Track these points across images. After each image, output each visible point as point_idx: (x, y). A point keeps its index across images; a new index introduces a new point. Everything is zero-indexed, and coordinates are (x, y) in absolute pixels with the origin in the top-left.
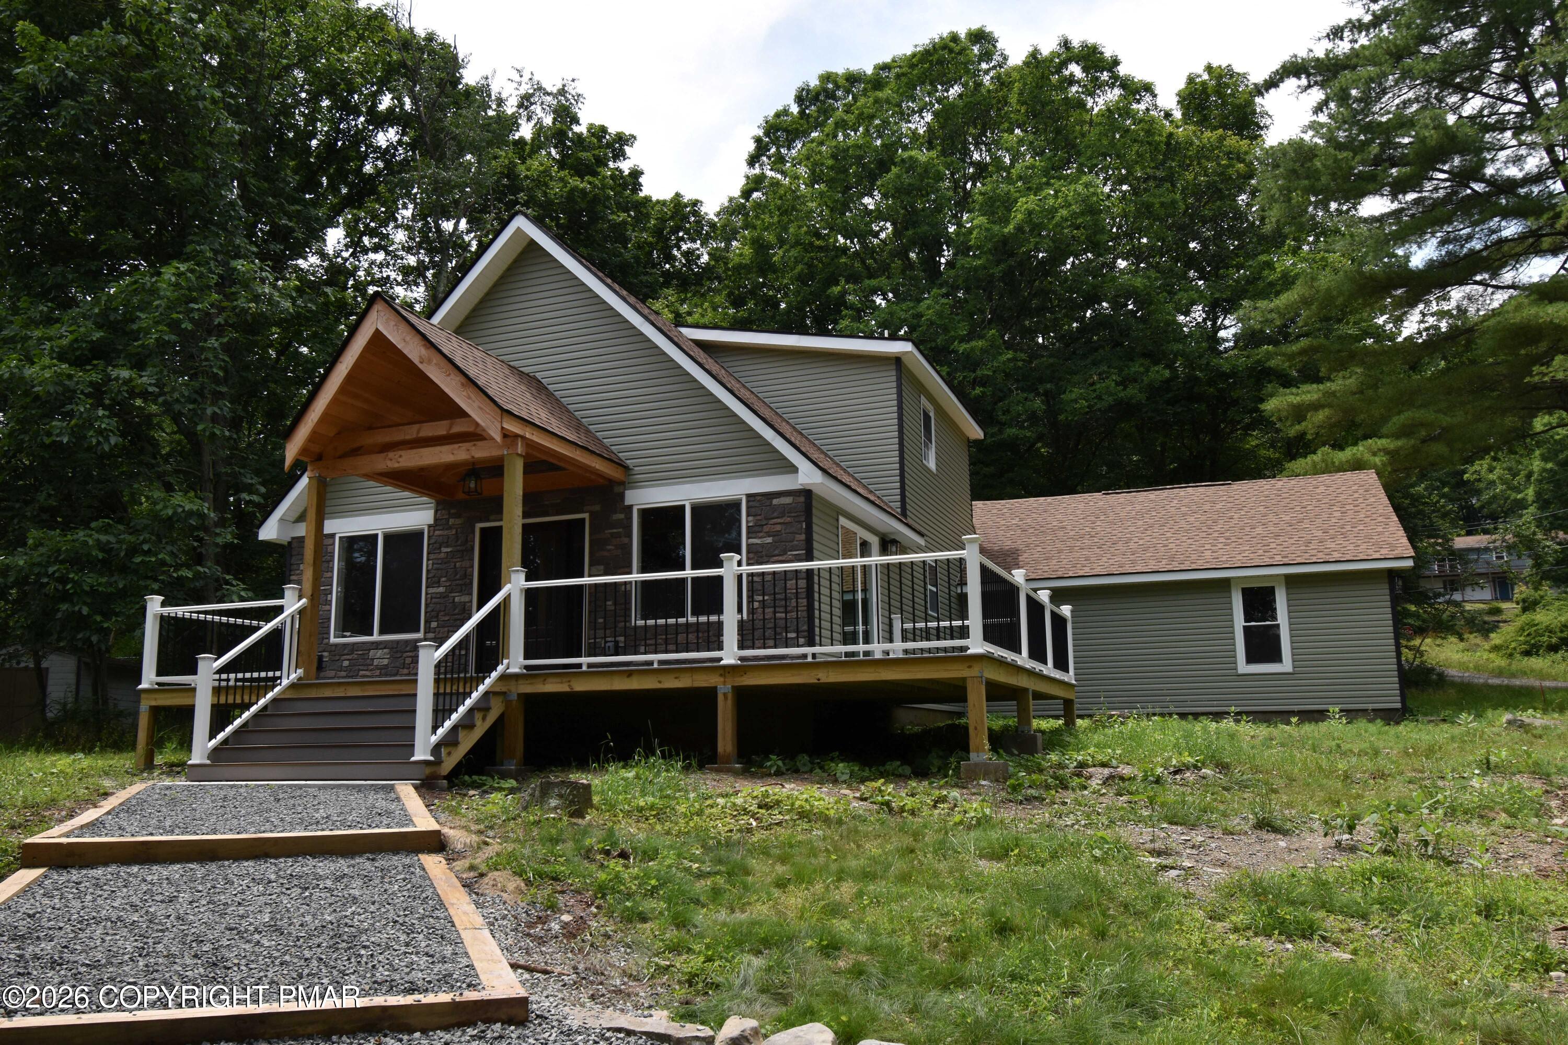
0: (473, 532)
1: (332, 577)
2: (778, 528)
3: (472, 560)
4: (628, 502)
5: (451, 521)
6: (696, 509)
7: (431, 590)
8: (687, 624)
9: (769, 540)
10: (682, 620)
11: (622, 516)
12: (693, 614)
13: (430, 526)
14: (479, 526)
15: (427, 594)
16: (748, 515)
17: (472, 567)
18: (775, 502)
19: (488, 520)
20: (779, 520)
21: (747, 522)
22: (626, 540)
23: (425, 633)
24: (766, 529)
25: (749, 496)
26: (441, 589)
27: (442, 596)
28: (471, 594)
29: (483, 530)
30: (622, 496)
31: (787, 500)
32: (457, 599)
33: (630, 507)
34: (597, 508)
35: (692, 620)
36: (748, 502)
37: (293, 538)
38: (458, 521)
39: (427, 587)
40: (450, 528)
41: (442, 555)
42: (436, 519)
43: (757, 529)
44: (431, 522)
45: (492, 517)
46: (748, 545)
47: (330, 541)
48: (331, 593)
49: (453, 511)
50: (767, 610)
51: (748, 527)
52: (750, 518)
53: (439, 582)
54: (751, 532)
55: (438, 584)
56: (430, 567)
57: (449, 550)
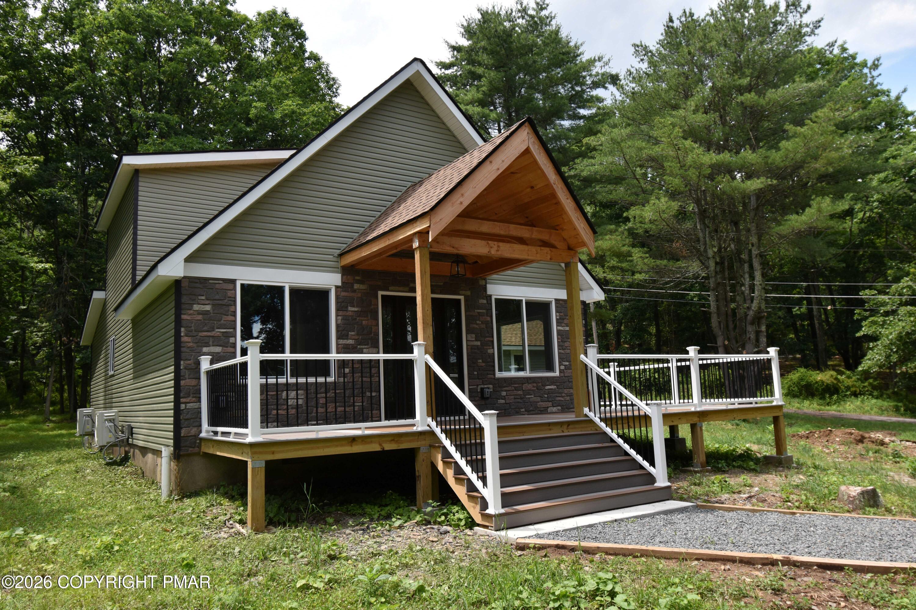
0: (376, 297)
1: (235, 322)
3: (377, 319)
4: (488, 293)
5: (356, 286)
6: (529, 304)
7: (341, 342)
8: (528, 378)
9: (568, 328)
11: (485, 301)
12: (531, 371)
13: (337, 287)
14: (380, 293)
15: (337, 344)
16: (557, 312)
17: (377, 325)
19: (388, 290)
21: (556, 316)
22: (488, 319)
23: (336, 378)
24: (565, 321)
25: (557, 300)
26: (350, 342)
28: (378, 347)
29: (383, 296)
30: (485, 288)
32: (365, 351)
33: (490, 296)
34: (468, 293)
35: (532, 375)
36: (556, 303)
37: (184, 277)
38: (362, 287)
39: (338, 338)
40: (354, 291)
41: (350, 313)
42: (343, 282)
43: (561, 321)
44: (339, 284)
45: (390, 288)
46: (557, 330)
48: (235, 336)
49: (356, 278)
50: (568, 371)
51: (557, 319)
52: (558, 314)
53: (347, 335)
54: (559, 323)
55: (346, 337)
56: (339, 322)
57: (356, 309)
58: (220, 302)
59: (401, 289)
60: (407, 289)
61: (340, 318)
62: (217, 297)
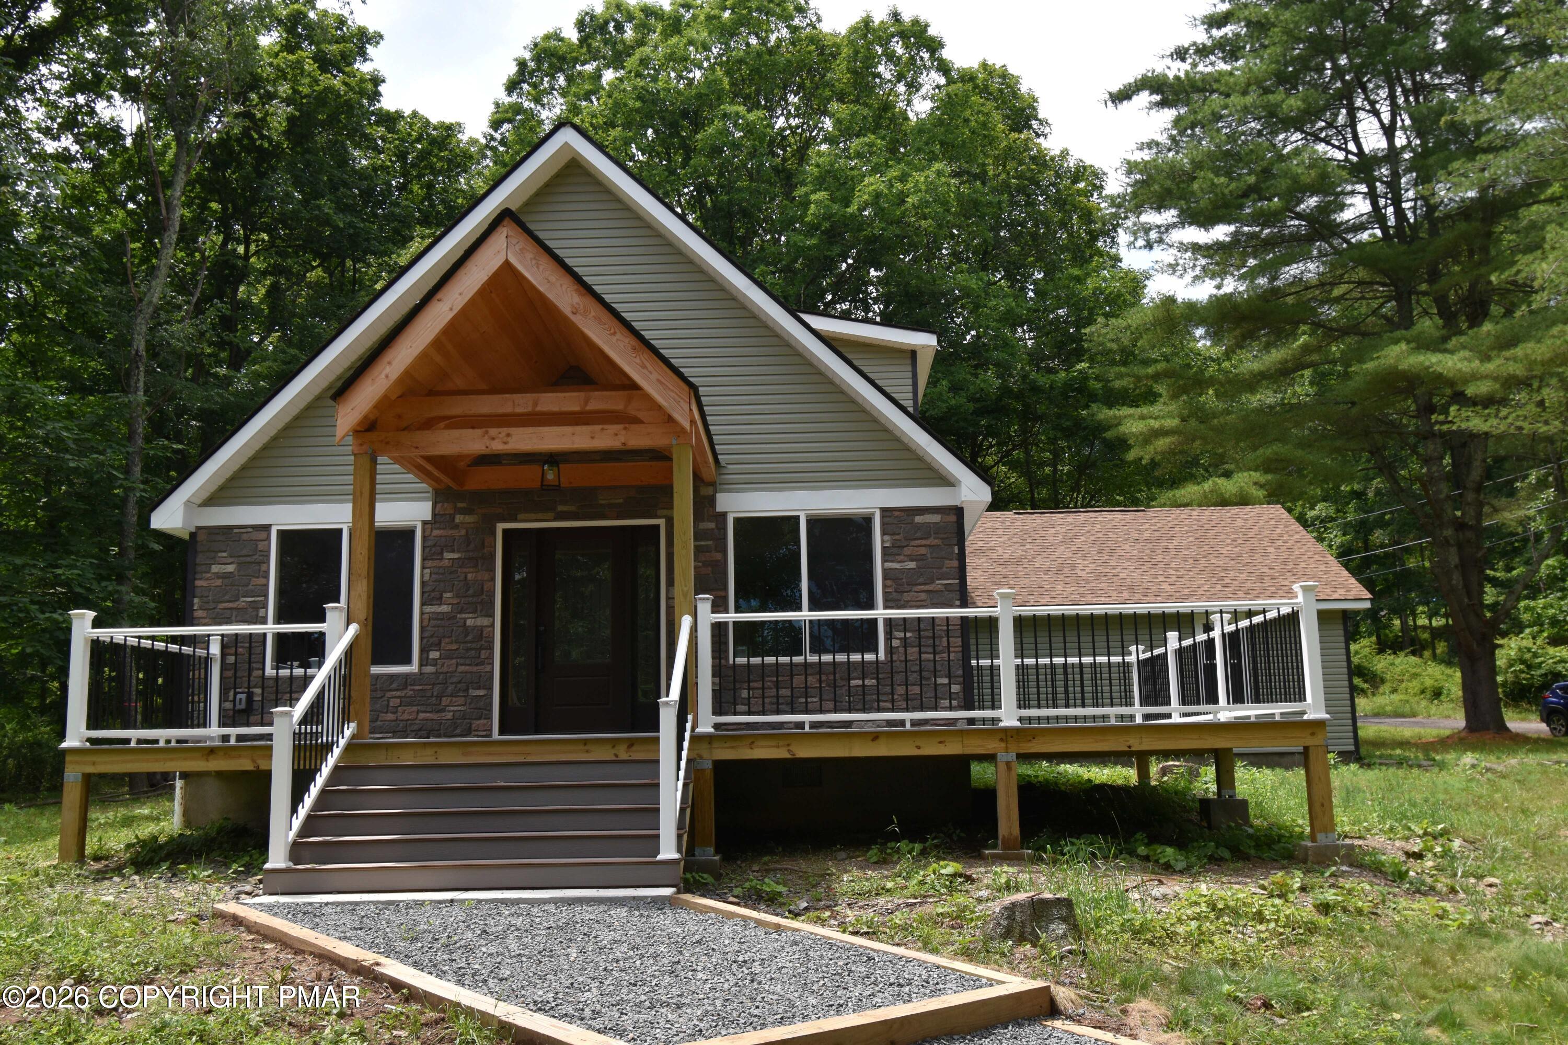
0: (493, 533)
1: (267, 586)
2: (923, 551)
3: (493, 570)
4: (720, 508)
5: (458, 518)
6: (814, 522)
7: (428, 609)
8: (806, 665)
9: (912, 565)
10: (798, 659)
11: (712, 525)
12: (813, 651)
13: (425, 523)
14: (501, 527)
15: (421, 613)
16: (884, 533)
17: (493, 579)
18: (918, 519)
19: (515, 520)
20: (924, 542)
21: (883, 541)
22: (719, 556)
23: (421, 665)
24: (907, 551)
25: (884, 511)
26: (445, 608)
27: (450, 617)
28: (492, 616)
29: (505, 531)
30: (712, 501)
31: (935, 518)
32: (469, 623)
33: (724, 515)
35: (813, 658)
36: (883, 517)
37: (198, 528)
38: (469, 519)
39: (423, 604)
40: (456, 527)
41: (446, 563)
42: (434, 514)
43: (895, 550)
44: (429, 517)
45: (520, 517)
46: (884, 569)
47: (263, 535)
48: (265, 606)
49: (460, 505)
50: (909, 650)
51: (884, 548)
52: (887, 538)
53: (441, 598)
54: (887, 554)
55: (439, 600)
56: (427, 578)
57: (456, 556)
58: (248, 559)
59: (540, 516)
60: (551, 515)
61: (427, 571)
62: (244, 552)
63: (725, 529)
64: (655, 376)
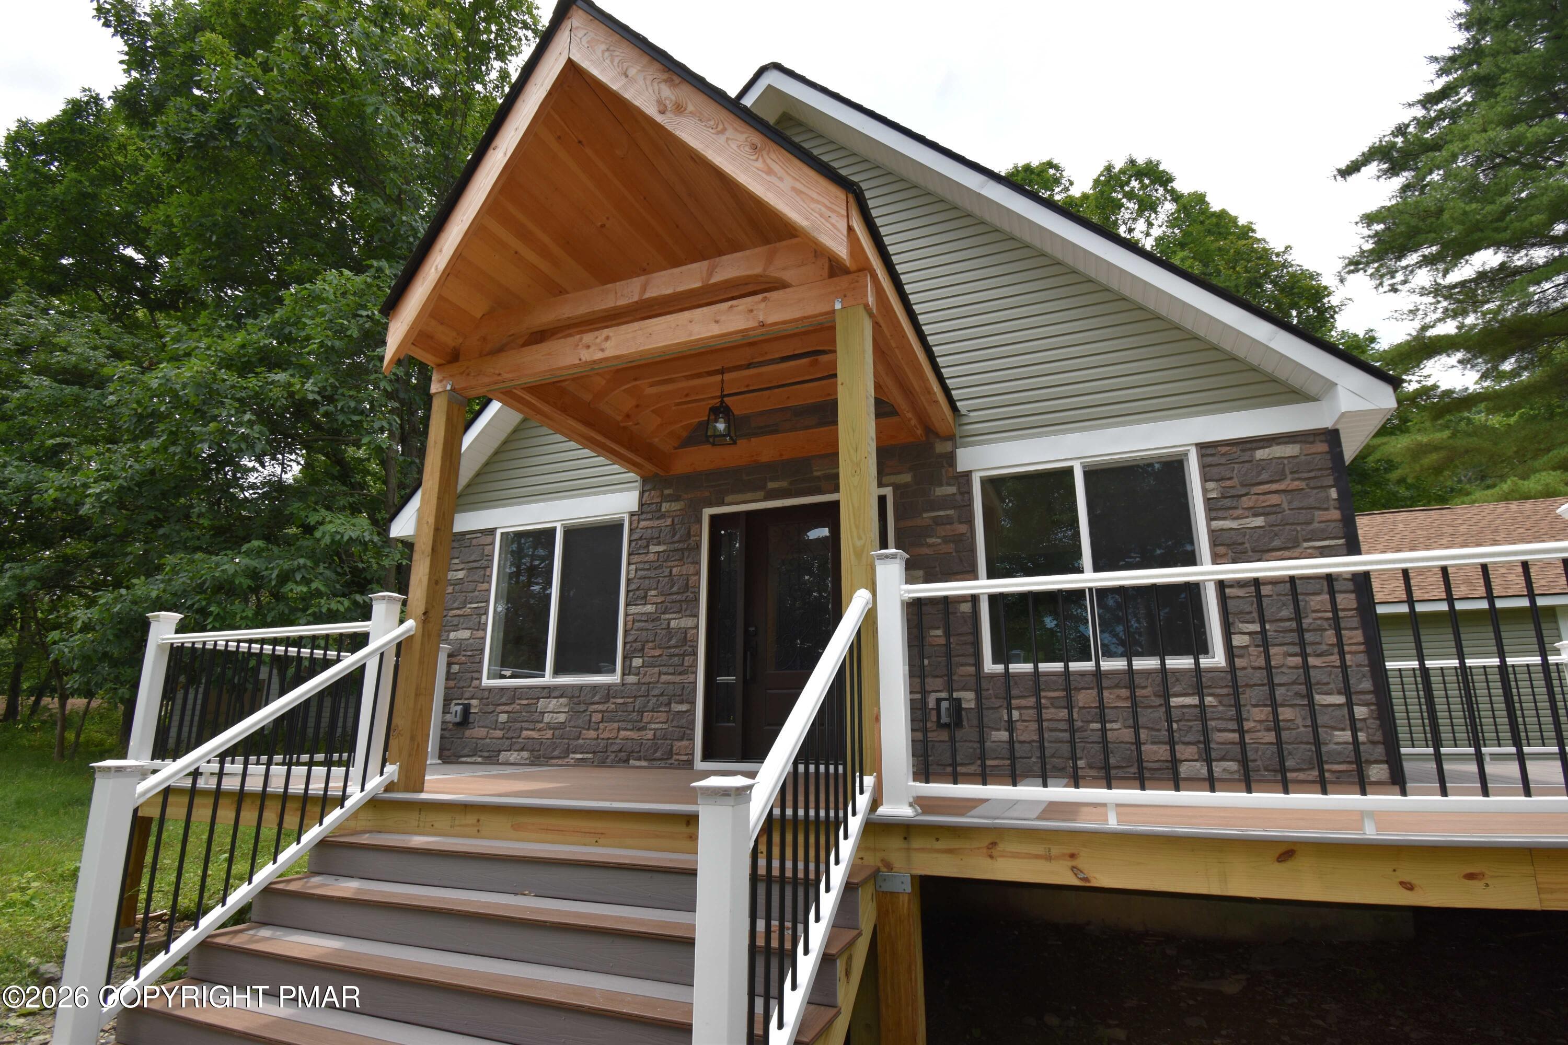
0: (699, 521)
1: (489, 590)
2: (1274, 499)
3: (698, 563)
4: (961, 467)
5: (665, 507)
6: (1093, 475)
7: (633, 610)
8: (1098, 676)
9: (1259, 521)
10: (1080, 666)
11: (952, 490)
12: (1108, 654)
13: (632, 514)
14: (707, 512)
15: (626, 615)
16: (1205, 479)
17: (698, 573)
18: (1260, 454)
19: (722, 504)
20: (1274, 487)
21: (1205, 491)
22: (962, 528)
23: (624, 674)
24: (1246, 502)
25: (1203, 447)
26: (649, 608)
27: (652, 618)
28: (696, 616)
29: (713, 518)
30: (951, 458)
31: (1290, 450)
32: (673, 624)
33: (968, 475)
34: (906, 478)
35: (1109, 664)
36: (1201, 456)
38: (676, 506)
39: (627, 605)
40: (663, 516)
41: (651, 557)
42: (641, 505)
43: (1227, 503)
44: (635, 507)
45: (727, 500)
46: (1212, 533)
47: (488, 539)
48: (486, 613)
49: (667, 492)
50: (1270, 651)
51: (1208, 501)
52: (1211, 485)
53: (645, 597)
54: (1212, 507)
55: (644, 599)
56: (632, 575)
57: (661, 548)
58: (476, 565)
59: (749, 496)
60: (761, 494)
61: (633, 567)
62: (473, 558)
63: (969, 492)
64: (788, 182)
